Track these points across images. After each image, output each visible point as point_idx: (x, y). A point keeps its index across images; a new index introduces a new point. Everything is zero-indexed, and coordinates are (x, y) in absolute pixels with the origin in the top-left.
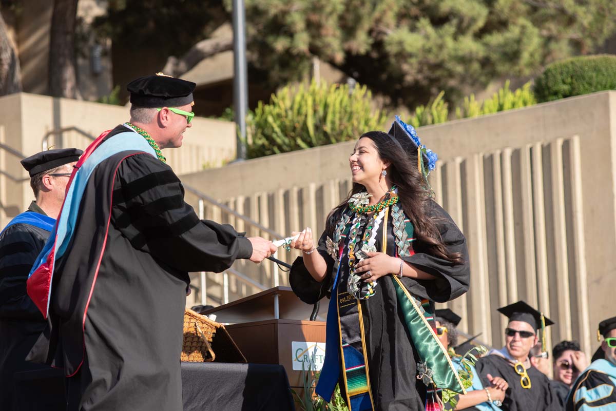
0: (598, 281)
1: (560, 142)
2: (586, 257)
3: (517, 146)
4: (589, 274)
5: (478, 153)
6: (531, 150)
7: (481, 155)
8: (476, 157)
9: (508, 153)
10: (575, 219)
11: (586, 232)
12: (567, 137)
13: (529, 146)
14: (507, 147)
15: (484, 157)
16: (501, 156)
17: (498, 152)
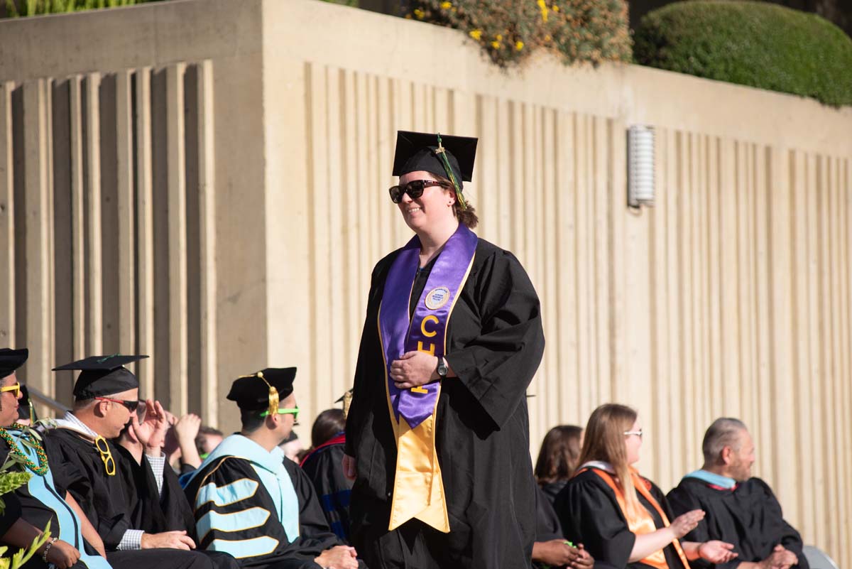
0: (234, 299)
1: (181, 69)
2: (216, 259)
3: (111, 70)
4: (220, 286)
5: (45, 78)
6: (134, 77)
7: (50, 80)
8: (41, 82)
9: (95, 80)
10: (201, 198)
11: (219, 218)
12: (194, 62)
13: (130, 71)
14: (95, 71)
15: (53, 83)
16: (84, 84)
17: (79, 78)
